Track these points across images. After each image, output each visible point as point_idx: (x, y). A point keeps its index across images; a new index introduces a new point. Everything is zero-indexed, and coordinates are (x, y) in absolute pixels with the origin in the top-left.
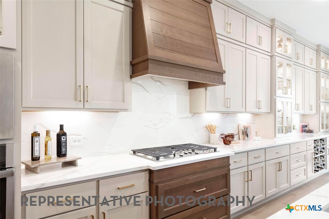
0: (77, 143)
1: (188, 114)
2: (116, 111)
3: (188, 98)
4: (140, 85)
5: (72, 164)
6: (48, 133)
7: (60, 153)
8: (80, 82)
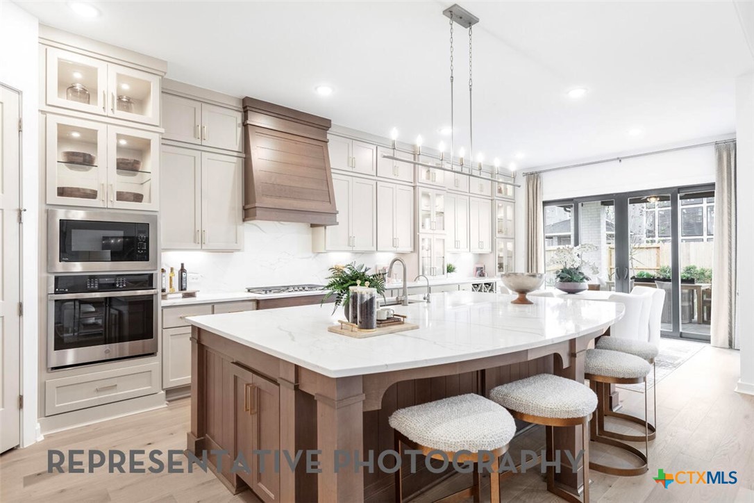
0: (195, 280)
1: (311, 254)
2: (232, 251)
3: (310, 236)
4: (255, 225)
5: (191, 295)
6: (172, 269)
7: (182, 288)
8: (198, 228)
